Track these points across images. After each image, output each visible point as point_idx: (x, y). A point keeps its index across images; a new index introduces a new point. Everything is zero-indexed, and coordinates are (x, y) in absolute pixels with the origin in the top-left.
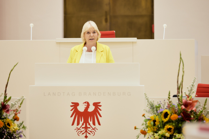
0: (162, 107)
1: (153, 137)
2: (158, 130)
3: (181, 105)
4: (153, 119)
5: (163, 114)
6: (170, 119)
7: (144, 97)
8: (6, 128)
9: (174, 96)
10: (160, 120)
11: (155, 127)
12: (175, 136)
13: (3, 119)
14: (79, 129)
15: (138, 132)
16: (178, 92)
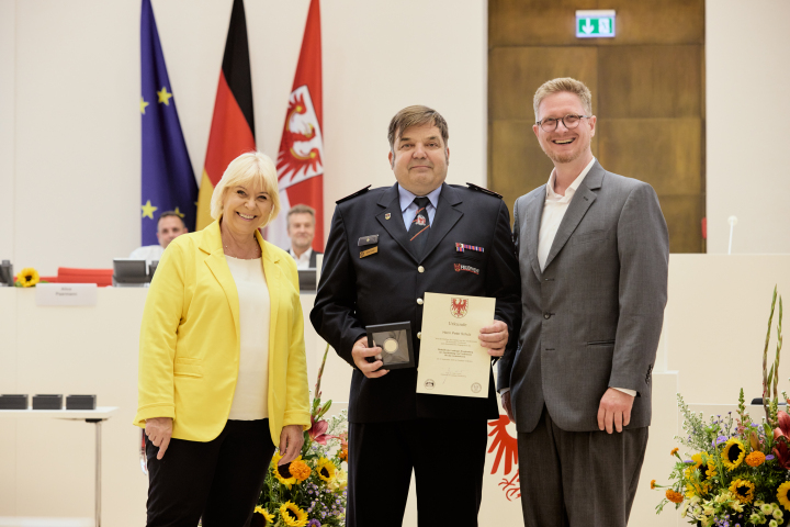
0: (724, 430)
1: (700, 510)
2: (712, 492)
3: (775, 427)
4: (701, 461)
5: (725, 450)
6: (744, 462)
7: (678, 403)
8: (318, 481)
9: (756, 402)
10: (718, 465)
11: (705, 484)
12: (758, 508)
13: (309, 458)
14: (509, 484)
15: (661, 494)
16: (767, 392)
